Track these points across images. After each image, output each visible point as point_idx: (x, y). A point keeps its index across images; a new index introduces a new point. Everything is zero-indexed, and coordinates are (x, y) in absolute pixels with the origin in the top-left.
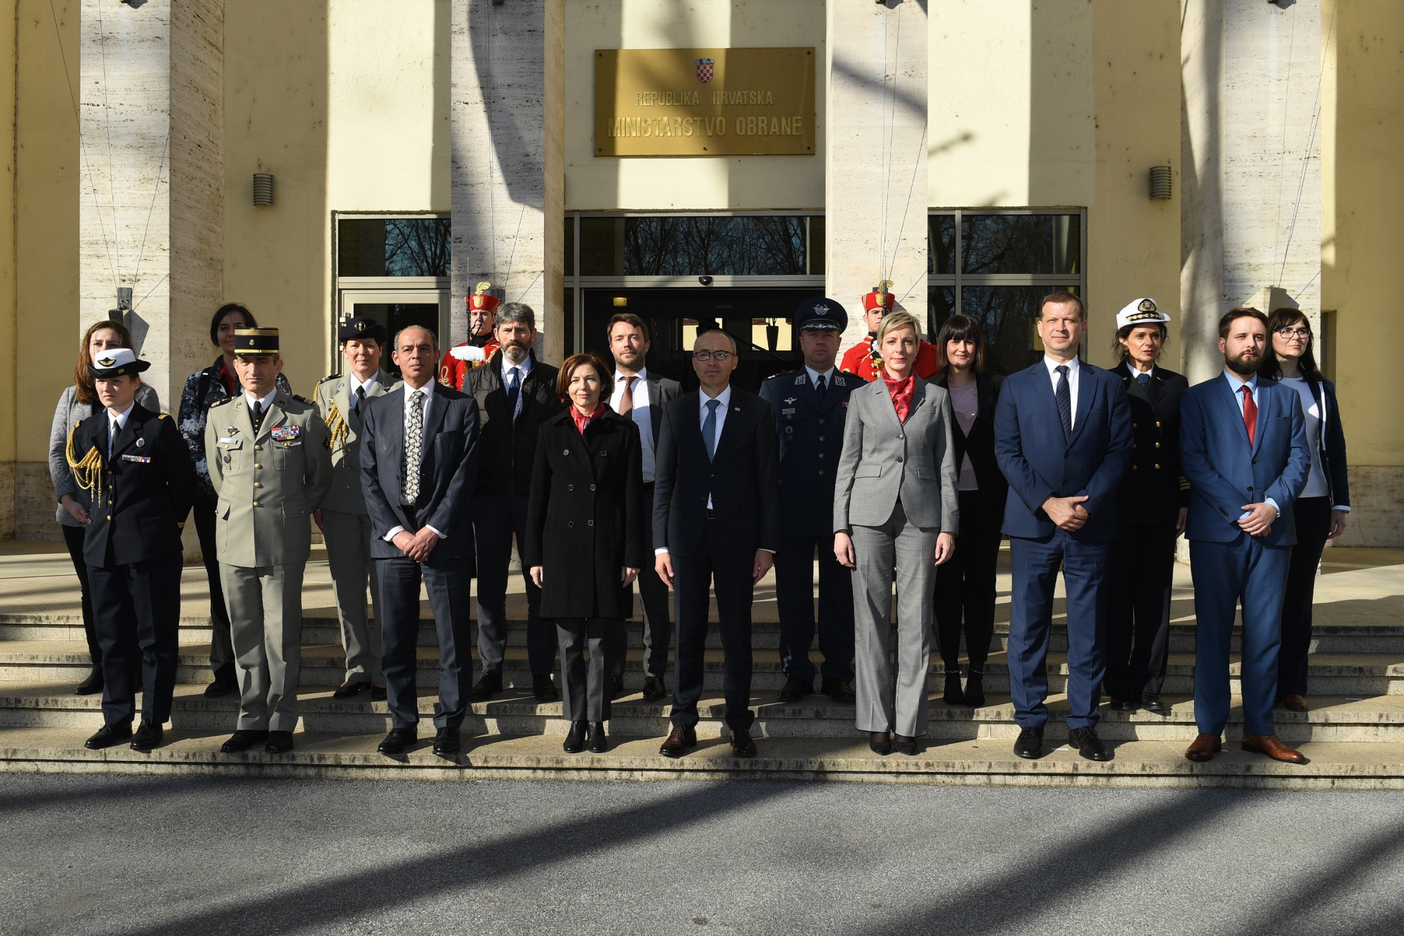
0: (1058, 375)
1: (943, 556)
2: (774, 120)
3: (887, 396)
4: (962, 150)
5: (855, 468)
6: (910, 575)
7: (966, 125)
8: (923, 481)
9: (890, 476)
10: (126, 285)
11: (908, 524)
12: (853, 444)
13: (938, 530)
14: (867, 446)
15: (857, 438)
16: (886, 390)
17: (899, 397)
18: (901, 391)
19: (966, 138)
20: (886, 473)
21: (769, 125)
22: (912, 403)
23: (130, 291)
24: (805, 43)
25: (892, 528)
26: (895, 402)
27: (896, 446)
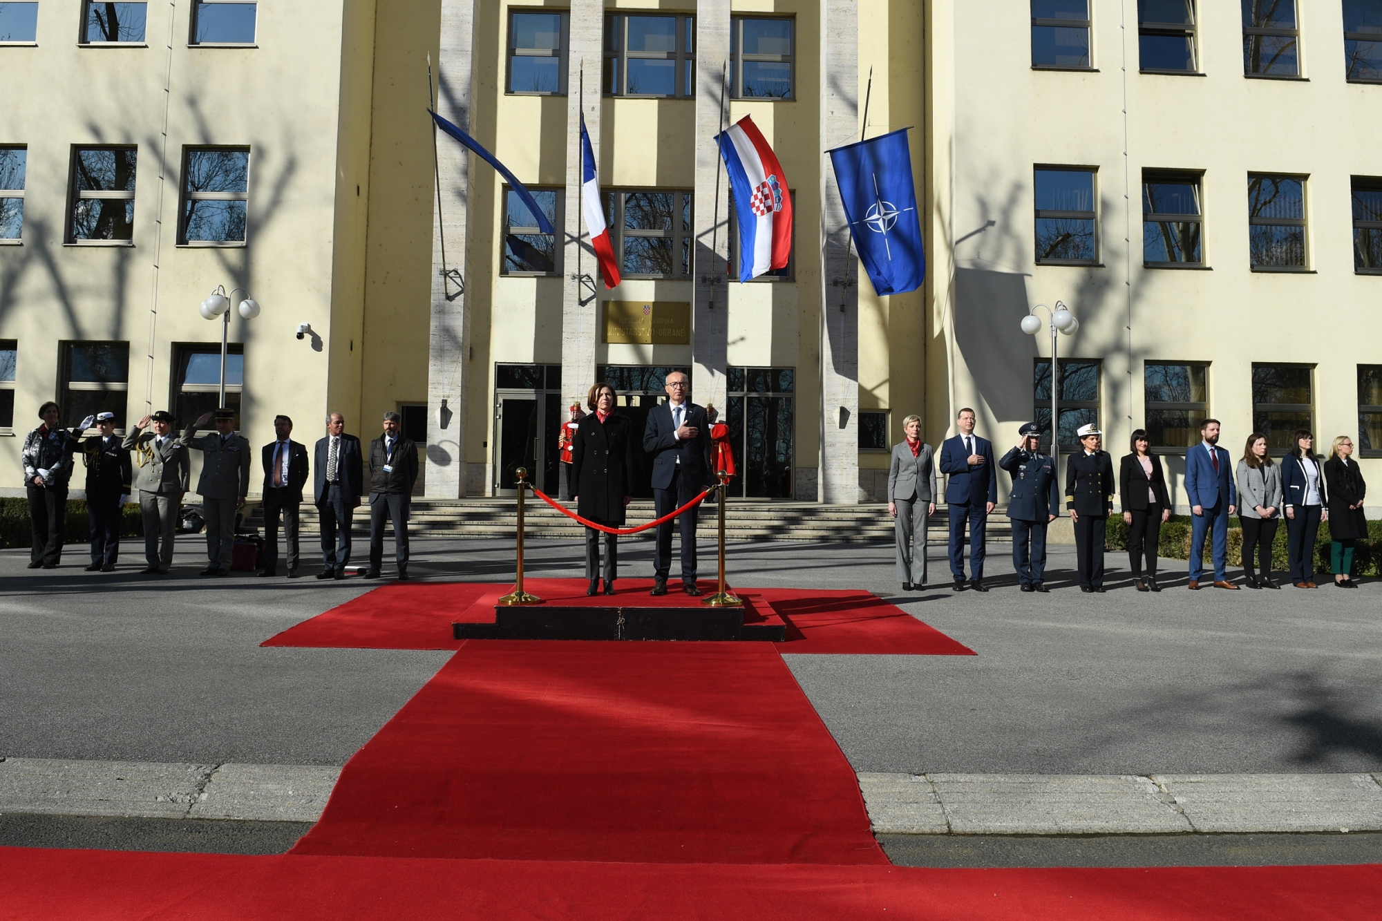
0: (967, 440)
1: (932, 512)
2: (674, 330)
3: (910, 449)
4: (741, 344)
5: (896, 477)
6: (919, 519)
7: (742, 335)
8: (924, 482)
9: (911, 480)
10: (445, 399)
11: (918, 499)
12: (895, 468)
13: (930, 501)
14: (901, 469)
15: (897, 465)
16: (908, 446)
17: (914, 449)
18: (915, 446)
19: (742, 339)
20: (910, 479)
21: (671, 332)
22: (919, 451)
23: (446, 400)
24: (686, 300)
25: (912, 501)
26: (913, 451)
27: (914, 468)
